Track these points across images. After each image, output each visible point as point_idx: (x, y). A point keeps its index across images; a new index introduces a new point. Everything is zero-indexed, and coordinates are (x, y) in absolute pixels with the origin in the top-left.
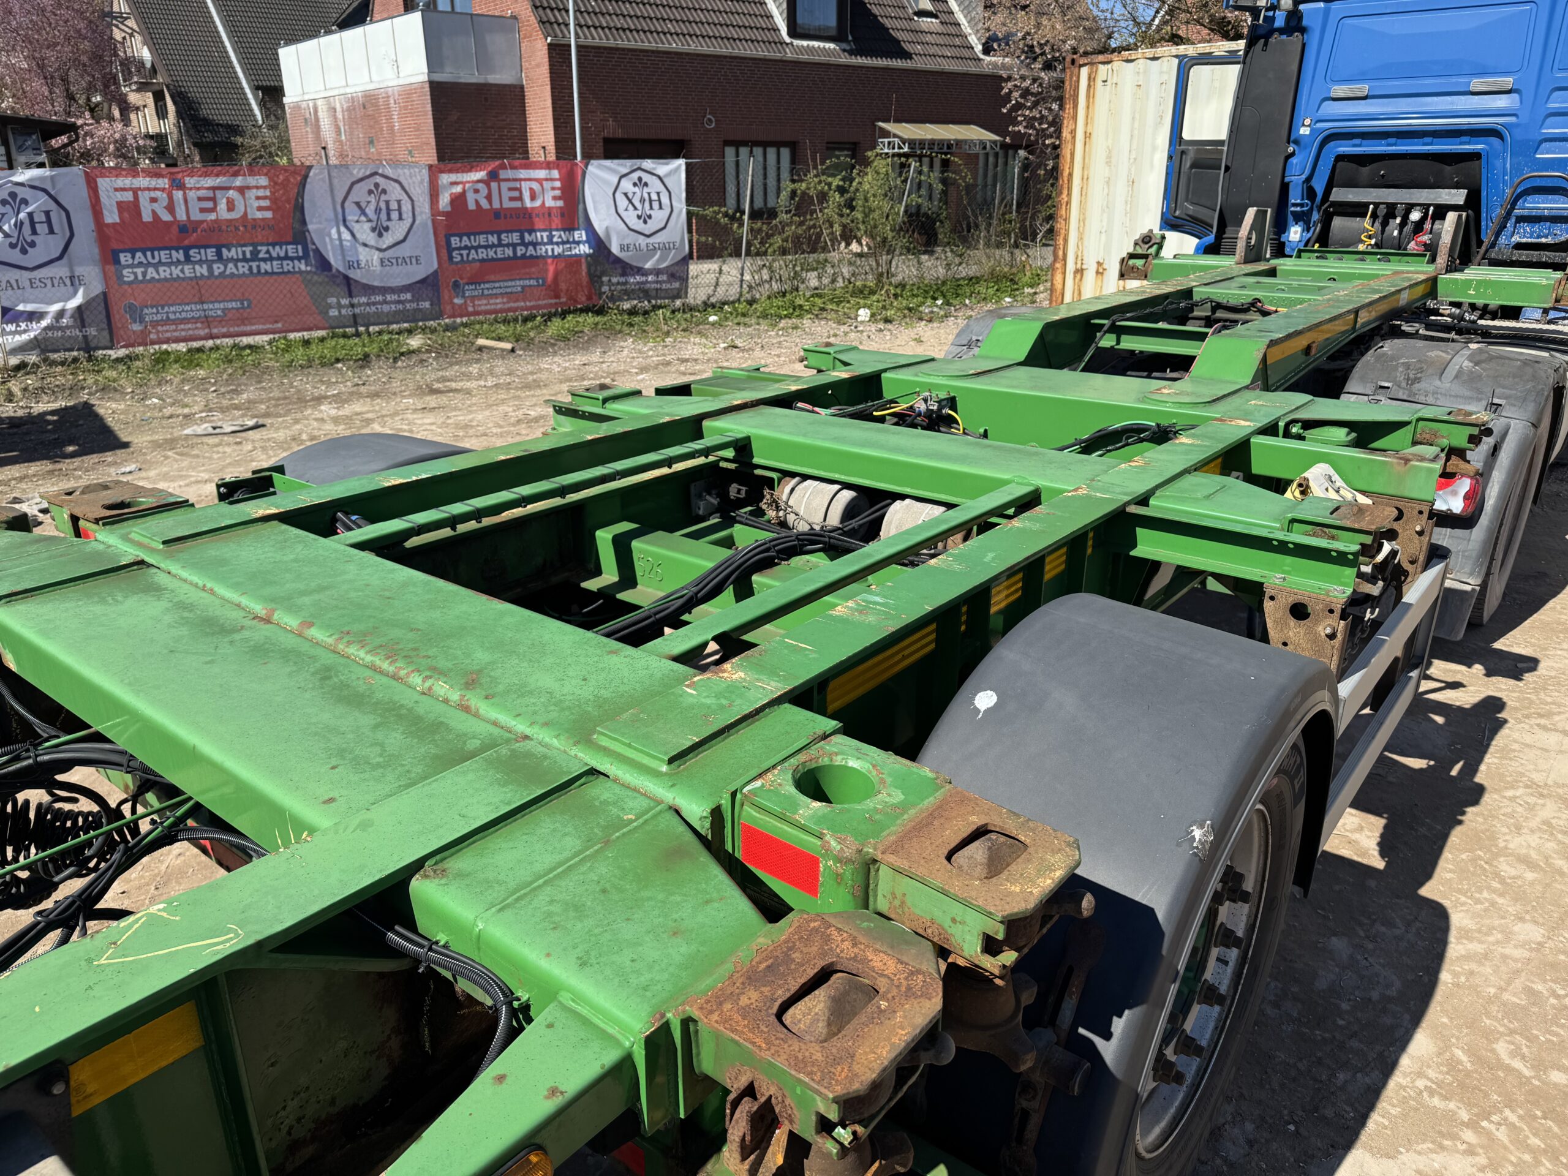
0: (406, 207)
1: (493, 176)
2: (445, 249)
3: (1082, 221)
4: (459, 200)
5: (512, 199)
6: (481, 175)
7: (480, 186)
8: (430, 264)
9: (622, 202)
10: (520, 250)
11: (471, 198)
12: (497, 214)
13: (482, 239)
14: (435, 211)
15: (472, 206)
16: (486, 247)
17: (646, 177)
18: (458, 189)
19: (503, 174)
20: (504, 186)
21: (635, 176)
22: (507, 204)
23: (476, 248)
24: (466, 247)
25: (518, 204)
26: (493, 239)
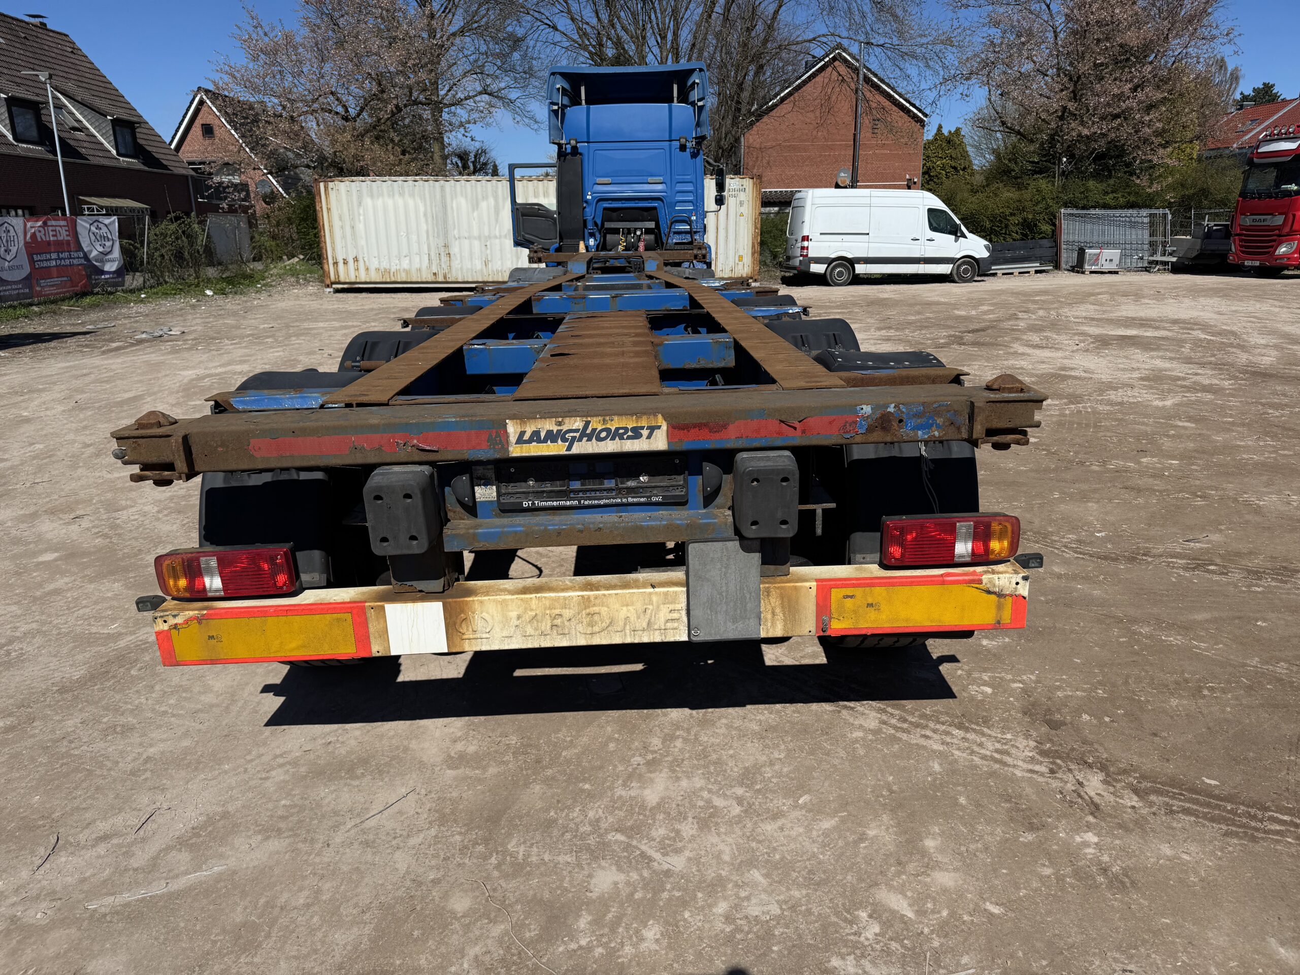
0: (16, 240)
1: (45, 224)
2: (32, 262)
3: (333, 243)
4: (34, 235)
5: (53, 236)
6: (40, 223)
7: (41, 229)
8: (27, 270)
9: (93, 238)
10: (59, 262)
11: (38, 235)
12: (49, 243)
13: (44, 257)
14: (26, 243)
15: (39, 239)
16: (46, 260)
17: (101, 225)
18: (33, 231)
19: (49, 223)
20: (50, 228)
21: (95, 224)
22: (52, 239)
23: (42, 261)
24: (40, 261)
25: (55, 238)
26: (48, 256)
